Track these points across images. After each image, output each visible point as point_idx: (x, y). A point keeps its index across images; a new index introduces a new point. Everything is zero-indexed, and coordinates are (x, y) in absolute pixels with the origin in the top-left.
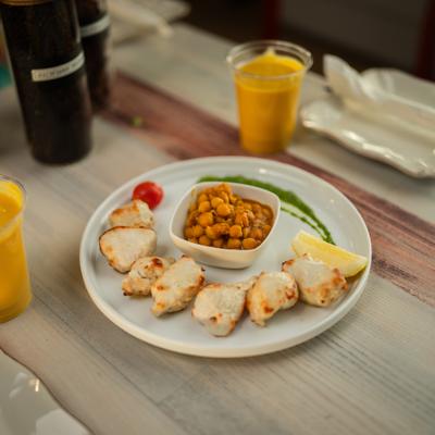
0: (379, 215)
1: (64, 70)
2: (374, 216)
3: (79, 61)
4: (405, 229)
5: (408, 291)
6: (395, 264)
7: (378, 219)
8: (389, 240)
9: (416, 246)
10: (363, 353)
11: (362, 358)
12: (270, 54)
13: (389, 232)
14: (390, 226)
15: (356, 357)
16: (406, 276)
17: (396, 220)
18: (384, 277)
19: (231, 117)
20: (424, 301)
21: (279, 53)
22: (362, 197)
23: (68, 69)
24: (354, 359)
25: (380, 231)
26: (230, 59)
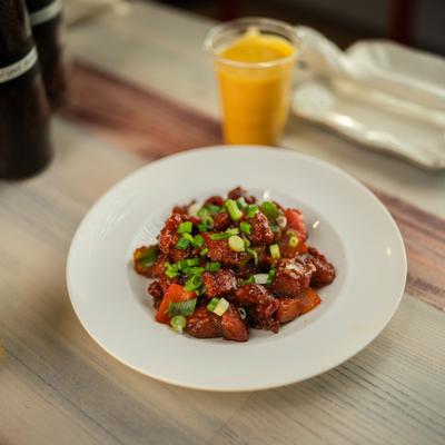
1: (14, 71)
3: (31, 58)
12: (253, 34)
19: (212, 107)
21: (263, 32)
23: (19, 68)
26: (209, 43)
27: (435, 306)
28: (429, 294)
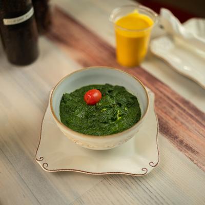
0: (184, 111)
2: (181, 111)
3: (31, 13)
4: (197, 121)
5: (193, 161)
6: (188, 143)
7: (184, 114)
8: (188, 128)
9: (201, 132)
10: (162, 198)
11: (162, 201)
13: (188, 122)
14: (189, 118)
15: (159, 200)
16: (193, 151)
17: (193, 114)
18: (181, 151)
20: (200, 168)
22: (177, 99)
24: (157, 201)
25: (183, 121)
27: (190, 159)
28: (190, 152)
